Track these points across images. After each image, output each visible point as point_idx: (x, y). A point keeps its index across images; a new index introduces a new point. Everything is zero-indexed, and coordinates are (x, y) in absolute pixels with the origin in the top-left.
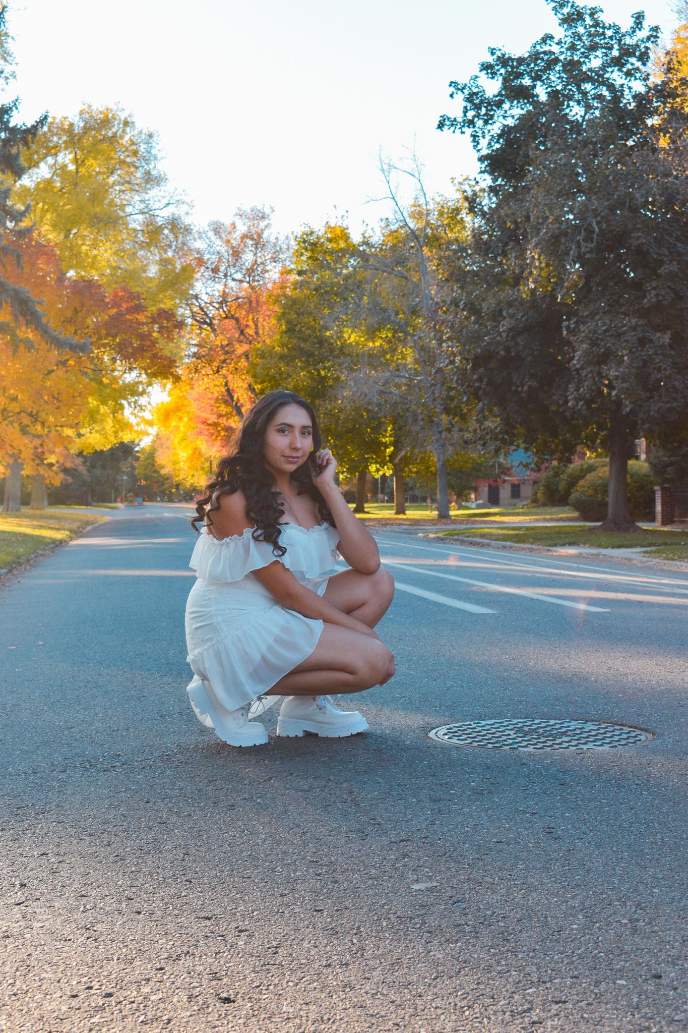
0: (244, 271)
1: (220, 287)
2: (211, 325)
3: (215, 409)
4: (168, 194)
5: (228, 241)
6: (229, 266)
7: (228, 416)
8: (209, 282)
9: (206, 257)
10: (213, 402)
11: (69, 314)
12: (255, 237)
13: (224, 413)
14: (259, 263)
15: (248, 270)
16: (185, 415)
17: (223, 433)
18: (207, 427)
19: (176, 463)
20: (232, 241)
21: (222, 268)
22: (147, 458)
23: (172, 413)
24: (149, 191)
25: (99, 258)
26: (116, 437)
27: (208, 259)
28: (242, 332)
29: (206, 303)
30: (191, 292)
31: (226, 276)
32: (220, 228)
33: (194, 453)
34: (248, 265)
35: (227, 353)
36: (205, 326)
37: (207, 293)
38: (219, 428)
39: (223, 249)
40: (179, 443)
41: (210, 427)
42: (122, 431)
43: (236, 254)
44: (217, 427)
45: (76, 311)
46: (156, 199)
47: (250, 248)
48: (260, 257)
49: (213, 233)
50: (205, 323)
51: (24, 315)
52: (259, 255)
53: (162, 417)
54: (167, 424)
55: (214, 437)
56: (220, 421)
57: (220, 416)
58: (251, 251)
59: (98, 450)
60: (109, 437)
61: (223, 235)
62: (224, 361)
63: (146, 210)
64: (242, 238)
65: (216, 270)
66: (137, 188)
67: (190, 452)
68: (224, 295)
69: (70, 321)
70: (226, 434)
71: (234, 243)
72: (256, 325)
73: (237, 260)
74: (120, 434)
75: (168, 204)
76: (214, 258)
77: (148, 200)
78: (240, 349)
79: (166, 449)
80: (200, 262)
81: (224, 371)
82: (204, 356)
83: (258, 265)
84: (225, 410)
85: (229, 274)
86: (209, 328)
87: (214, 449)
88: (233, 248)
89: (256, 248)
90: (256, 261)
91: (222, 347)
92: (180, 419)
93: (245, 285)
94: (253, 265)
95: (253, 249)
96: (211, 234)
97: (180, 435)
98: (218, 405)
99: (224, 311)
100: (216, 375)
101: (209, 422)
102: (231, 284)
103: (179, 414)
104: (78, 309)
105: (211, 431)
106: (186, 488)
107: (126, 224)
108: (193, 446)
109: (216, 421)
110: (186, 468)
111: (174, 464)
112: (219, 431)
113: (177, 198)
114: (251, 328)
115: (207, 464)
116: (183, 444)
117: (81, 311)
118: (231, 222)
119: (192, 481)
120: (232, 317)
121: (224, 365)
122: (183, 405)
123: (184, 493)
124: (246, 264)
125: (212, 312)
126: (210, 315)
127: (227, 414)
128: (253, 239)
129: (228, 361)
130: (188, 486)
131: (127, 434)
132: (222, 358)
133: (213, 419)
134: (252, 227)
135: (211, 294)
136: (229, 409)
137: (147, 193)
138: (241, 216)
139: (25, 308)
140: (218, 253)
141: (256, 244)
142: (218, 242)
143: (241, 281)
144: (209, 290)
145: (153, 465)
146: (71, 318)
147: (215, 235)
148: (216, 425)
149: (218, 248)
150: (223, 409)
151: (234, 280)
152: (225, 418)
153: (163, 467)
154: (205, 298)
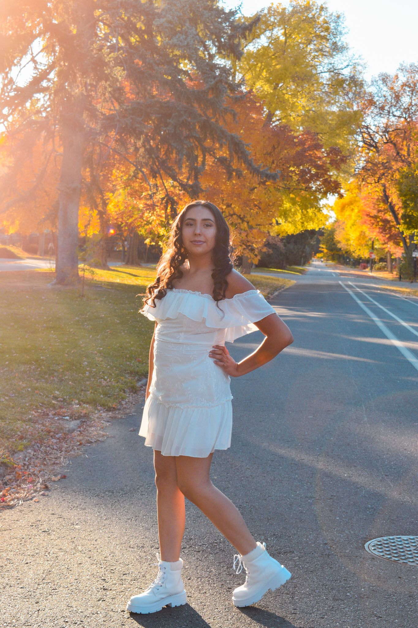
0: (402, 110)
1: (385, 120)
2: (376, 147)
3: (376, 206)
4: (348, 58)
5: (392, 88)
6: (392, 106)
7: (385, 212)
8: (377, 117)
9: (376, 99)
10: (375, 201)
11: (269, 149)
12: (412, 85)
13: (382, 209)
14: (413, 104)
15: (405, 109)
16: (356, 208)
17: (380, 223)
18: (370, 219)
19: (348, 240)
20: (395, 88)
21: (386, 108)
22: (329, 235)
23: (347, 206)
24: (334, 57)
25: (296, 104)
26: (302, 226)
27: (377, 101)
28: (398, 153)
29: (374, 132)
30: (363, 124)
31: (389, 112)
32: (387, 78)
33: (360, 235)
34: (405, 105)
35: (385, 168)
36: (372, 148)
37: (374, 125)
38: (378, 220)
39: (388, 94)
40: (351, 227)
41: (372, 219)
42: (307, 222)
43: (397, 97)
44: (377, 219)
45: (274, 148)
46: (339, 61)
47: (408, 93)
48: (414, 100)
49: (381, 82)
50: (372, 146)
51: (237, 153)
52: (414, 98)
53: (339, 209)
54: (343, 214)
55: (374, 226)
56: (380, 214)
57: (379, 211)
58: (408, 95)
59: (290, 234)
60: (298, 226)
61: (389, 84)
62: (383, 174)
63: (332, 69)
64: (402, 86)
65: (382, 108)
66: (326, 54)
67: (358, 234)
68: (387, 127)
69: (270, 154)
70: (383, 224)
71: (396, 89)
72: (409, 150)
73: (397, 102)
74: (306, 224)
75: (348, 66)
76: (382, 99)
77: (334, 63)
78: (395, 166)
79: (342, 230)
80: (371, 103)
81: (383, 181)
82: (369, 170)
83: (413, 106)
84: (383, 207)
85: (391, 112)
86: (374, 150)
87: (375, 234)
88: (395, 93)
89: (412, 94)
90: (411, 103)
91: (383, 164)
92: (353, 210)
93: (402, 119)
94: (409, 106)
95: (410, 94)
96: (380, 82)
97: (352, 222)
98: (379, 203)
99: (386, 138)
100: (377, 184)
101: (371, 215)
102: (393, 119)
103: (352, 207)
104: (276, 147)
105: (373, 221)
106: (355, 258)
107: (317, 80)
108: (360, 230)
109: (376, 214)
110: (354, 245)
111: (347, 241)
112: (378, 222)
113: (354, 61)
114: (404, 151)
115: (370, 242)
116: (353, 228)
117: (278, 147)
118: (395, 74)
119: (358, 253)
120: (391, 142)
121: (383, 177)
122: (355, 201)
123: (353, 260)
124: (404, 105)
125: (377, 138)
126: (376, 141)
127: (385, 210)
128: (410, 87)
129: (386, 174)
130: (356, 257)
131: (310, 225)
132: (382, 171)
133: (374, 213)
134: (410, 78)
135: (377, 125)
136: (386, 207)
137: (333, 58)
138: (402, 70)
139: (237, 148)
140: (385, 96)
141: (412, 91)
142: (385, 89)
143: (399, 117)
144: (376, 123)
145: (333, 240)
146: (271, 152)
147: (383, 83)
148: (375, 217)
149: (384, 93)
150: (382, 206)
151: (394, 116)
152: (383, 213)
153: (339, 242)
154: (373, 128)
